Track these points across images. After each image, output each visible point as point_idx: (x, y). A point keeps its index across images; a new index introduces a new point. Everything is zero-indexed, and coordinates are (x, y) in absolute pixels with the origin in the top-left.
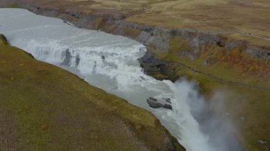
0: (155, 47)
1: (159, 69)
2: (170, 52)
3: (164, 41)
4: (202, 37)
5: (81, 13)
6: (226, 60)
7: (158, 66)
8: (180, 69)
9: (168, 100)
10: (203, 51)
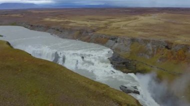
0: (119, 50)
1: (125, 65)
2: (131, 53)
3: (126, 46)
4: (154, 42)
5: (64, 29)
6: (174, 58)
7: (124, 63)
8: (140, 66)
9: (135, 87)
10: (155, 52)
